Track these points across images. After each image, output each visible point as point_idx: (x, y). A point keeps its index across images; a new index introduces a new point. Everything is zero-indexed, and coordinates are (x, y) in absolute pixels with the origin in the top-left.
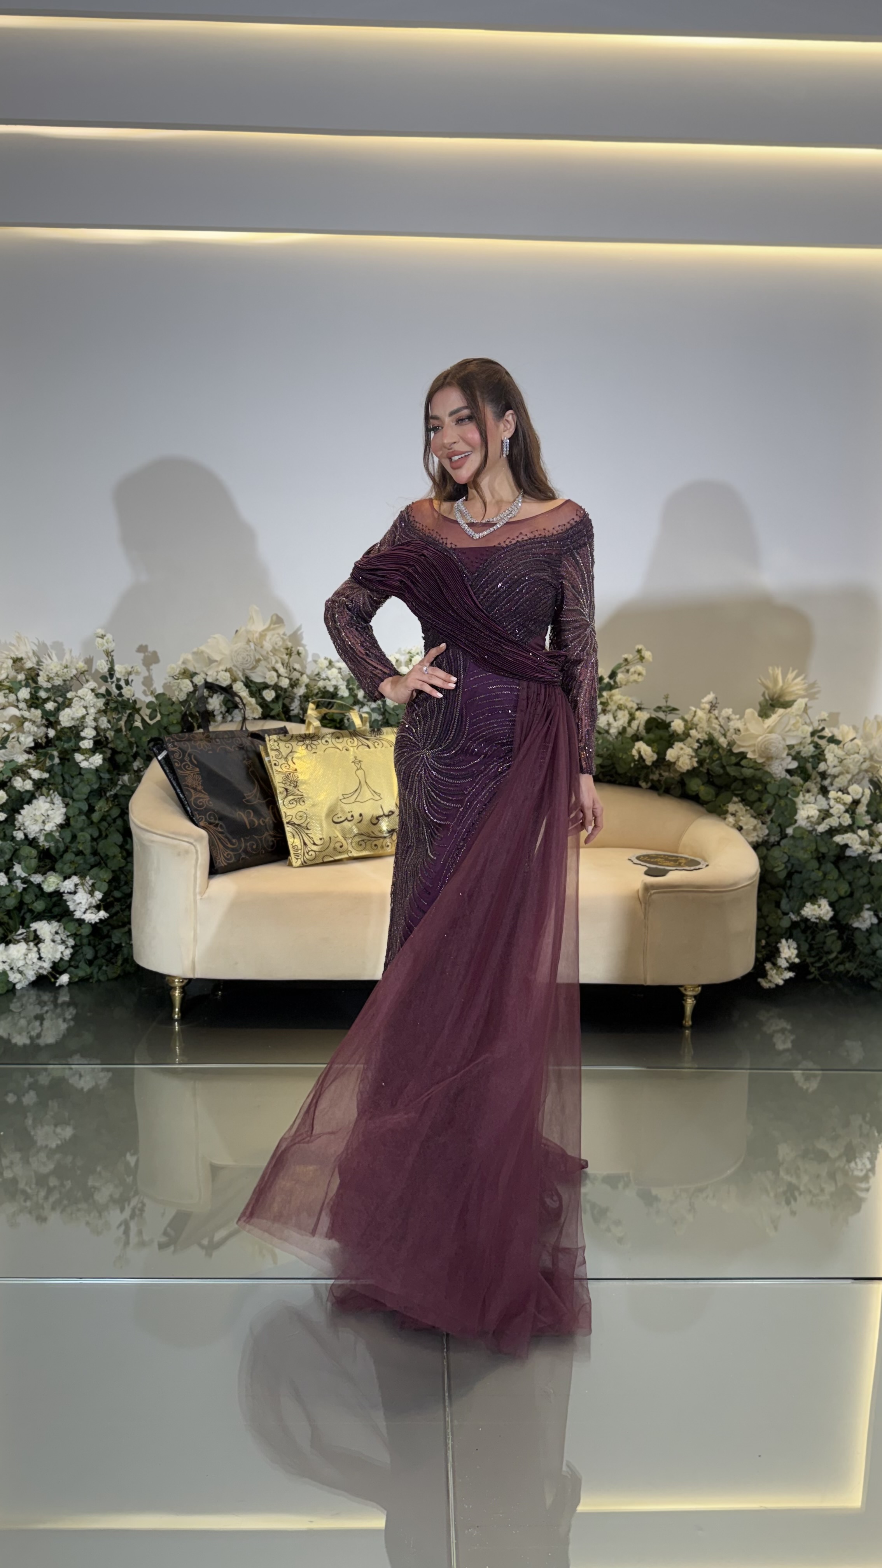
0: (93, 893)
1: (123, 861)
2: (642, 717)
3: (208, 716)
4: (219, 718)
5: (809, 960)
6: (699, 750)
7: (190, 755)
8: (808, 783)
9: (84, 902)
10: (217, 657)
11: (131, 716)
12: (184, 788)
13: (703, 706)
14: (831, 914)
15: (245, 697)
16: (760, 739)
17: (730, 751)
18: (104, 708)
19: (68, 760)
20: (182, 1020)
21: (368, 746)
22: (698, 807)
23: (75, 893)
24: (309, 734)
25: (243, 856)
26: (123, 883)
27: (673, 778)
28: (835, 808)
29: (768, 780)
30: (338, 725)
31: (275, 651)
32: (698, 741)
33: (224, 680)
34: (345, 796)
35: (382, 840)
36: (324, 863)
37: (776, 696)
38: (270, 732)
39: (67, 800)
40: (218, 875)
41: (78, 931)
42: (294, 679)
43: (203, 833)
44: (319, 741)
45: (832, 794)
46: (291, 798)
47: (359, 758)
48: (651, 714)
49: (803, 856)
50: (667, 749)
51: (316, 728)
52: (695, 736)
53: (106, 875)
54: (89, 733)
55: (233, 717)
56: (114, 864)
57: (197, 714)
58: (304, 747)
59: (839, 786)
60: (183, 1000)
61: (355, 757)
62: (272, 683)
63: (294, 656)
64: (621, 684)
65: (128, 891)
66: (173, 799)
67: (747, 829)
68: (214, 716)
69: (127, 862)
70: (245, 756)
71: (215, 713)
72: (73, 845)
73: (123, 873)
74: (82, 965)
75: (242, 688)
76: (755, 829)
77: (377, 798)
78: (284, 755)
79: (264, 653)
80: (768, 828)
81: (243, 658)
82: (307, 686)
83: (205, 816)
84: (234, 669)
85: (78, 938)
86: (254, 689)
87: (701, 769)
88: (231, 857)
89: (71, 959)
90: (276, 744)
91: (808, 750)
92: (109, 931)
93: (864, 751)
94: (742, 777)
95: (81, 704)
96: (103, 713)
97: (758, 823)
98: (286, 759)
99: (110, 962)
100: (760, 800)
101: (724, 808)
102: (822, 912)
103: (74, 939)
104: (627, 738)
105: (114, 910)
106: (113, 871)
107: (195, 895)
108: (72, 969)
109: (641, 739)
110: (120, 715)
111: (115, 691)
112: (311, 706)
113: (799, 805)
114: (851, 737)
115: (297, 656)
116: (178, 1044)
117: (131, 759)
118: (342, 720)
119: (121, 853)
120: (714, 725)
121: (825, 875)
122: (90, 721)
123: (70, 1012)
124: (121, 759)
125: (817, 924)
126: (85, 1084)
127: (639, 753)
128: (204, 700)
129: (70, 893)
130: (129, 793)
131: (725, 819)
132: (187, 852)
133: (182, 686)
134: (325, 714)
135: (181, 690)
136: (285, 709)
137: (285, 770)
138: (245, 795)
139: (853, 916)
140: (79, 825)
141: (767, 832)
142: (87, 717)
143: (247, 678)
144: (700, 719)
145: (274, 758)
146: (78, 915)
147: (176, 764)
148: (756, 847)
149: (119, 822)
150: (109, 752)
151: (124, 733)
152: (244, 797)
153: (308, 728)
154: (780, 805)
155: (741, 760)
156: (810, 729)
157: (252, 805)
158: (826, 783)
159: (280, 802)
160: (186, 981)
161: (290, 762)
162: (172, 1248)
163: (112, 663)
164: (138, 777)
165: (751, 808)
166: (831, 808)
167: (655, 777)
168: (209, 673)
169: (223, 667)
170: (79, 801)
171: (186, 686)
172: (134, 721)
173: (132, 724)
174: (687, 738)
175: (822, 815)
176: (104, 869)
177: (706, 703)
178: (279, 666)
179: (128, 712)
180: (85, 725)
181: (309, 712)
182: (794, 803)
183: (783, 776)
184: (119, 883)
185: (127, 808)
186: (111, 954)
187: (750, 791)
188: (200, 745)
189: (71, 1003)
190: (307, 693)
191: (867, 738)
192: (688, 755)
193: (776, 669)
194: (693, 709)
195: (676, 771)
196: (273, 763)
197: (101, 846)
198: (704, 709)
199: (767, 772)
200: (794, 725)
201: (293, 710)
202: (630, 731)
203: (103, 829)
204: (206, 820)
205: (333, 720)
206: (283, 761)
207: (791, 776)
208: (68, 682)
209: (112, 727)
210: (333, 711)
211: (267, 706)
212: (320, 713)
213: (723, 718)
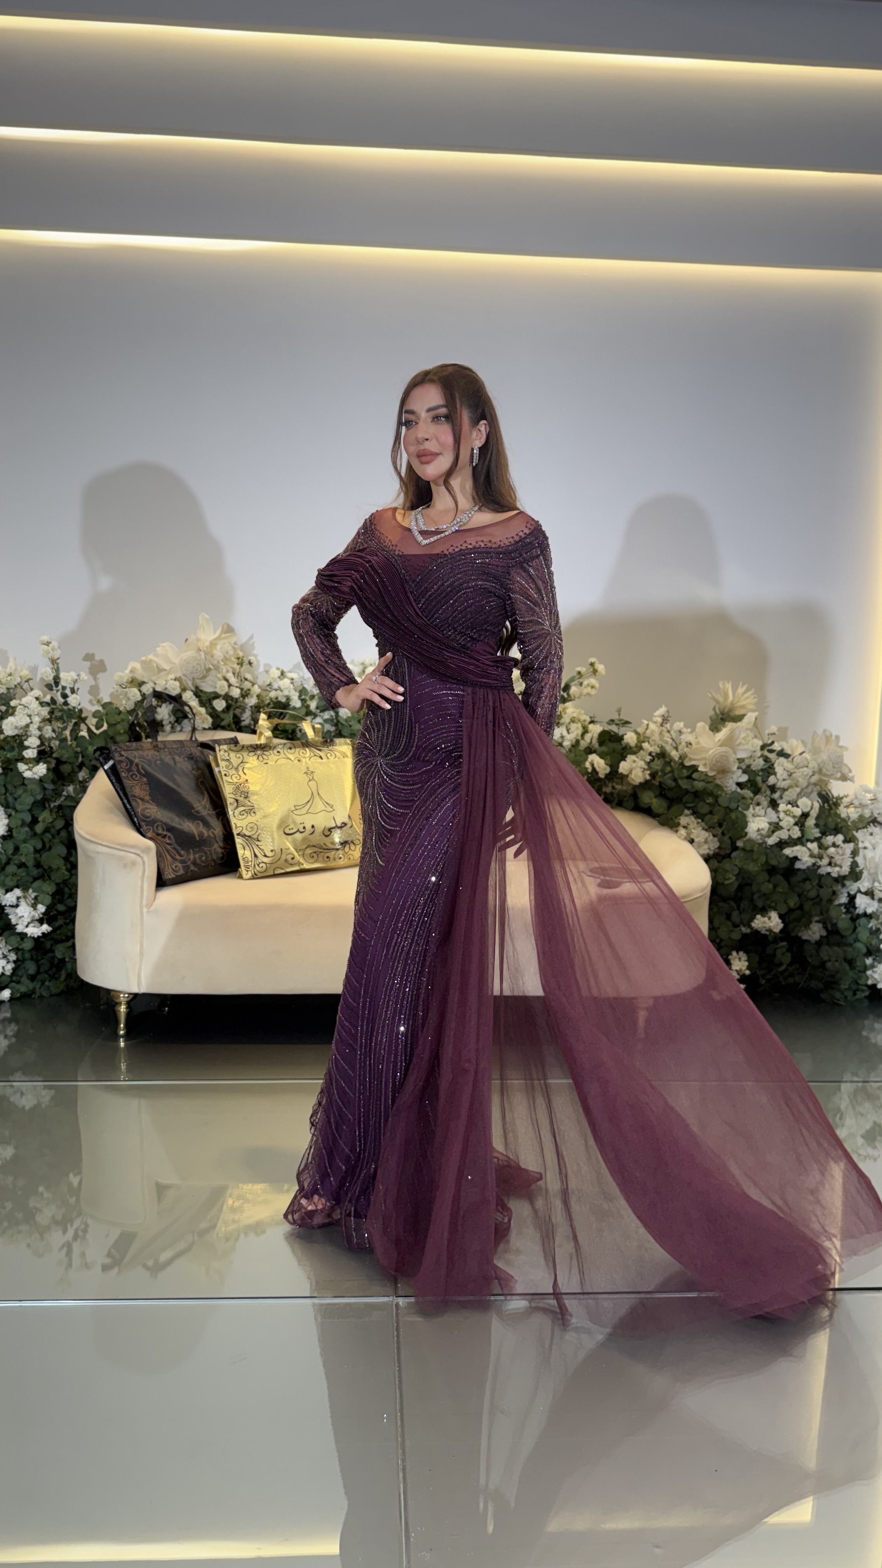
0: (36, 905)
1: (67, 873)
2: (595, 730)
3: (156, 726)
4: (168, 728)
5: (758, 973)
6: (652, 765)
7: (137, 765)
8: (758, 796)
9: (26, 915)
10: (166, 667)
11: (76, 724)
12: (131, 799)
13: (655, 719)
14: (781, 926)
15: (194, 707)
16: (711, 752)
17: (682, 764)
18: (49, 717)
19: (11, 770)
20: (127, 1036)
21: (321, 757)
22: (649, 820)
23: (17, 906)
24: (261, 745)
25: (192, 868)
26: (66, 896)
27: (626, 791)
28: (784, 821)
29: (719, 793)
30: (290, 736)
31: (226, 660)
32: (650, 754)
33: (174, 689)
34: (297, 808)
35: (334, 852)
36: (275, 876)
37: (726, 710)
38: (219, 742)
39: (10, 811)
40: (165, 888)
41: (21, 944)
42: (245, 690)
43: (151, 844)
44: (271, 752)
45: (782, 807)
46: (242, 808)
47: (311, 769)
48: (604, 726)
49: (752, 868)
50: (619, 763)
51: (268, 738)
52: (648, 749)
53: (50, 888)
54: (33, 742)
55: (182, 727)
56: (57, 877)
57: (145, 724)
58: (256, 757)
59: (789, 799)
60: (129, 1015)
61: (308, 768)
62: (223, 693)
63: (246, 666)
64: (575, 697)
65: (73, 904)
66: (119, 809)
67: (699, 842)
68: (163, 726)
69: (72, 875)
70: (195, 767)
71: (164, 723)
72: (15, 857)
73: (67, 886)
74: (24, 979)
75: (191, 698)
76: (706, 842)
77: (329, 809)
78: (235, 765)
79: (215, 662)
80: (719, 841)
81: (193, 667)
82: (258, 696)
83: (153, 827)
84: (183, 678)
85: (20, 953)
86: (204, 699)
87: (653, 782)
88: (179, 869)
89: (13, 974)
90: (226, 754)
91: (758, 764)
92: (52, 946)
93: (813, 765)
94: (693, 790)
95: (25, 712)
96: (47, 722)
97: (709, 836)
98: (237, 769)
99: (53, 977)
100: (711, 813)
101: (676, 821)
102: (772, 924)
103: (16, 954)
104: (580, 750)
105: (57, 924)
106: (57, 884)
107: (141, 907)
108: (13, 984)
109: (595, 752)
110: (65, 725)
111: (60, 700)
112: (263, 716)
113: (750, 818)
114: (800, 752)
115: (248, 666)
116: (122, 1061)
117: (76, 769)
118: (294, 731)
119: (65, 865)
120: (666, 738)
121: (775, 887)
122: (34, 730)
123: (12, 1029)
124: (66, 769)
125: (765, 935)
126: (27, 1102)
127: (593, 765)
128: (152, 709)
129: (12, 906)
130: (74, 804)
131: (677, 831)
132: (134, 864)
133: (130, 695)
134: (277, 725)
135: (129, 699)
136: (235, 720)
137: (236, 780)
138: (195, 806)
139: (803, 928)
140: (22, 837)
141: (717, 845)
142: (31, 725)
143: (197, 687)
144: (653, 731)
145: (225, 769)
146: (20, 928)
147: (123, 774)
148: (707, 859)
149: (63, 834)
150: (53, 763)
151: (69, 743)
152: (193, 808)
153: (259, 738)
154: (731, 818)
155: (692, 773)
156: (760, 743)
157: (201, 816)
158: (776, 796)
159: (231, 813)
160: (131, 996)
161: (241, 773)
162: (116, 1270)
163: (57, 670)
164: (83, 788)
165: (703, 821)
166: (780, 820)
167: (608, 790)
168: (157, 682)
169: (172, 676)
170: (21, 812)
171: (135, 694)
172: (80, 731)
173: (78, 734)
174: (639, 751)
175: (772, 828)
176: (47, 882)
177: (658, 716)
178: (230, 676)
179: (74, 721)
180: (29, 734)
181: (261, 722)
182: (745, 816)
183: (733, 790)
184: (63, 896)
185: (72, 820)
186: (54, 969)
187: (701, 804)
188: (148, 756)
189: (12, 1020)
190: (258, 703)
191: (816, 751)
192: (641, 768)
193: (727, 684)
194: (646, 722)
195: (629, 784)
196: (223, 774)
197: (45, 858)
198: (655, 723)
199: (718, 786)
200: (744, 738)
201: (244, 721)
202: (583, 744)
203: (46, 840)
204: (154, 831)
205: (285, 731)
206: (233, 772)
207: (742, 789)
208: (11, 691)
209: (57, 736)
210: (285, 721)
211: (218, 716)
212: (271, 723)
213: (675, 732)
